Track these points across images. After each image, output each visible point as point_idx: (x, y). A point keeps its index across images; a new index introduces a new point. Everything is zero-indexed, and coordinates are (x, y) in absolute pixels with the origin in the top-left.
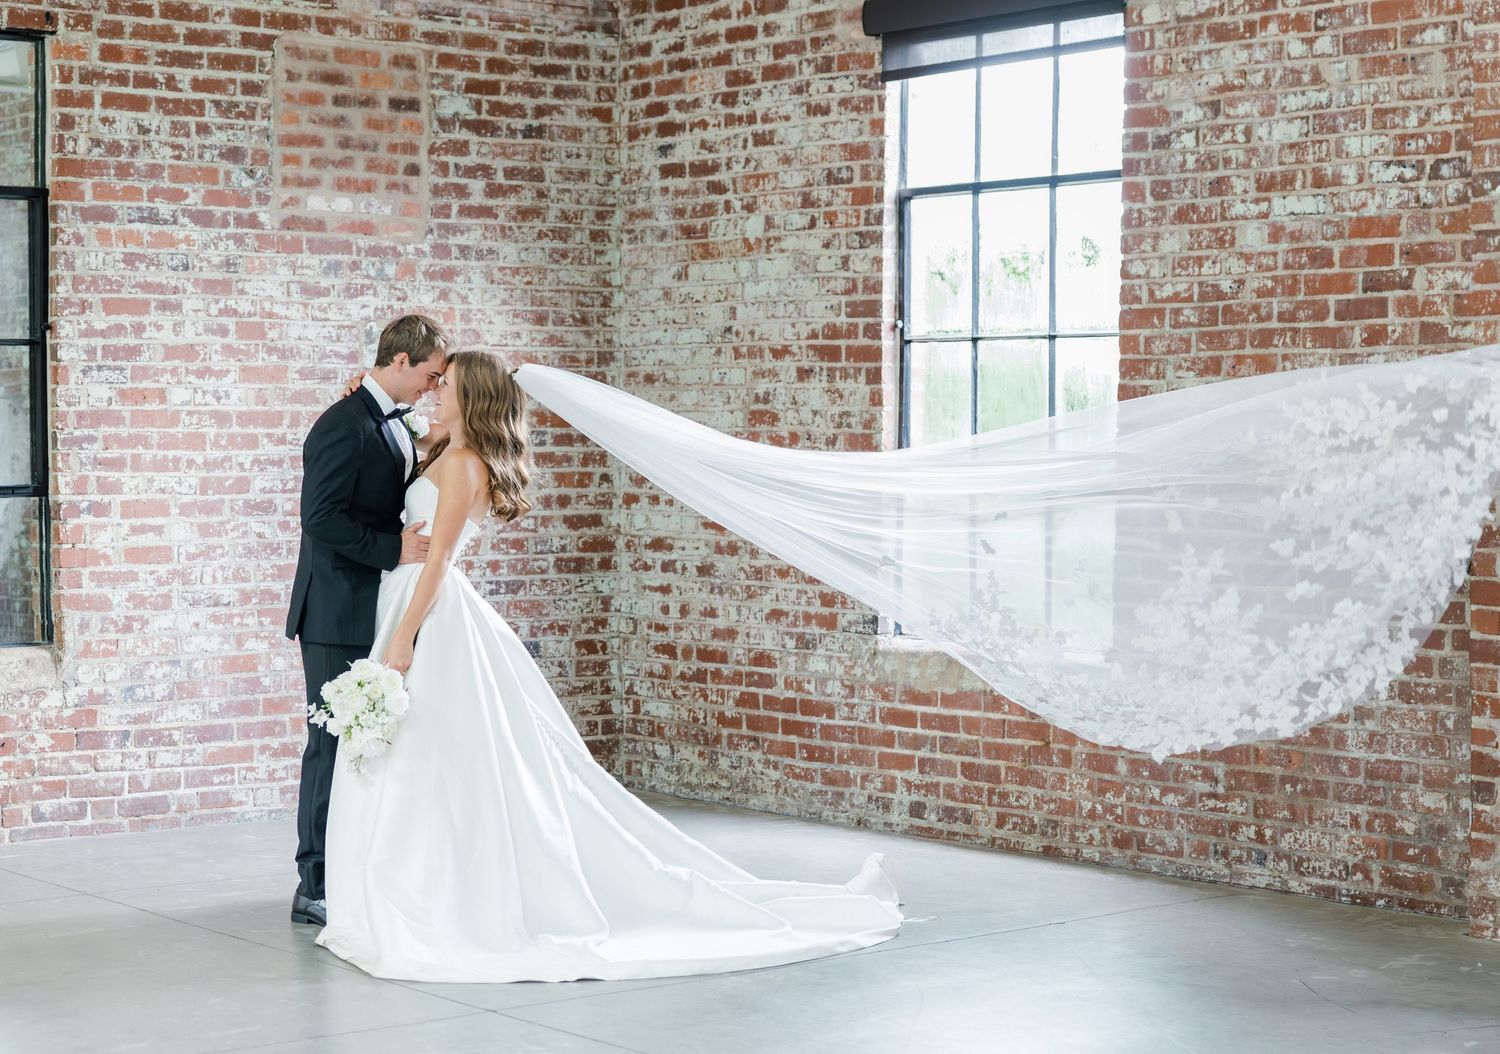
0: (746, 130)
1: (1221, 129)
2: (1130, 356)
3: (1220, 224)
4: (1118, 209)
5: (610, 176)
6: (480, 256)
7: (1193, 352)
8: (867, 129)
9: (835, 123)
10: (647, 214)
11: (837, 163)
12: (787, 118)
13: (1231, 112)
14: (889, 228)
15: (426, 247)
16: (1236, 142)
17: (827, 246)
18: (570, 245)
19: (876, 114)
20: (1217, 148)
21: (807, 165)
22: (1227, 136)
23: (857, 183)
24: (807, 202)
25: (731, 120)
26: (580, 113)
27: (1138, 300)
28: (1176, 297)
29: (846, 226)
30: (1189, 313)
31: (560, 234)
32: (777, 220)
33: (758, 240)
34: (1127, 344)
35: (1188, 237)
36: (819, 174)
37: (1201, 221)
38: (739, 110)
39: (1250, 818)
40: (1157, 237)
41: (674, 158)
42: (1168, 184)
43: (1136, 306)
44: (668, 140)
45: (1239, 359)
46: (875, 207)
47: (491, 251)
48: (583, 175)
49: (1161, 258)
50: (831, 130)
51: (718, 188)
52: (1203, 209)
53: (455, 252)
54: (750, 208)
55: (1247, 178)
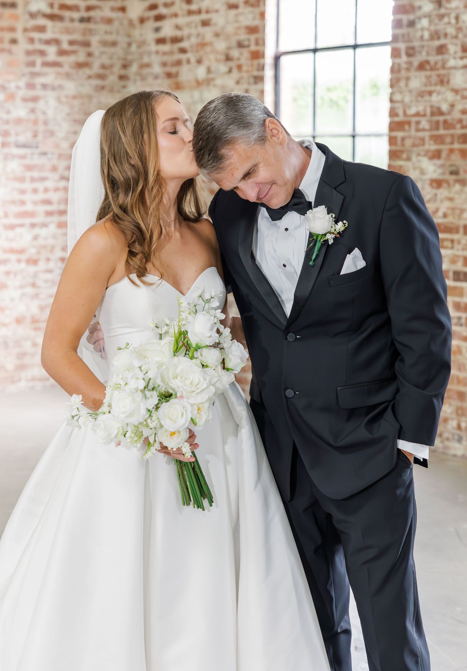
0: (196, 19)
1: (441, 17)
2: (394, 148)
3: (442, 72)
4: (388, 63)
5: (129, 44)
6: (54, 89)
7: (427, 147)
8: (258, 17)
9: (242, 14)
10: (148, 65)
11: (243, 36)
12: (217, 11)
13: (448, 5)
14: (269, 73)
15: (22, 83)
16: (449, 23)
17: (238, 82)
18: (107, 82)
19: (262, 8)
20: (441, 26)
21: (228, 38)
22: (446, 20)
23: (253, 48)
24: (228, 58)
25: (190, 13)
26: (113, 9)
27: (397, 115)
28: (417, 114)
29: (248, 71)
30: (424, 124)
31: (101, 77)
32: (213, 69)
33: (204, 81)
34: (392, 141)
35: (424, 80)
36: (234, 43)
37: (432, 69)
38: (194, 7)
39: (454, 416)
40: (408, 79)
41: (162, 34)
42: (413, 48)
43: (397, 119)
44: (158, 24)
45: (451, 151)
46: (261, 61)
47: (61, 87)
48: (114, 44)
49: (410, 91)
50: (241, 18)
51: (183, 51)
52: (432, 63)
53: (39, 87)
54: (199, 62)
55: (456, 45)
